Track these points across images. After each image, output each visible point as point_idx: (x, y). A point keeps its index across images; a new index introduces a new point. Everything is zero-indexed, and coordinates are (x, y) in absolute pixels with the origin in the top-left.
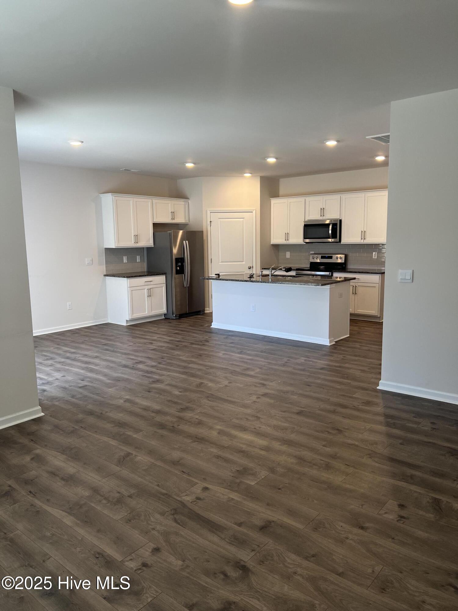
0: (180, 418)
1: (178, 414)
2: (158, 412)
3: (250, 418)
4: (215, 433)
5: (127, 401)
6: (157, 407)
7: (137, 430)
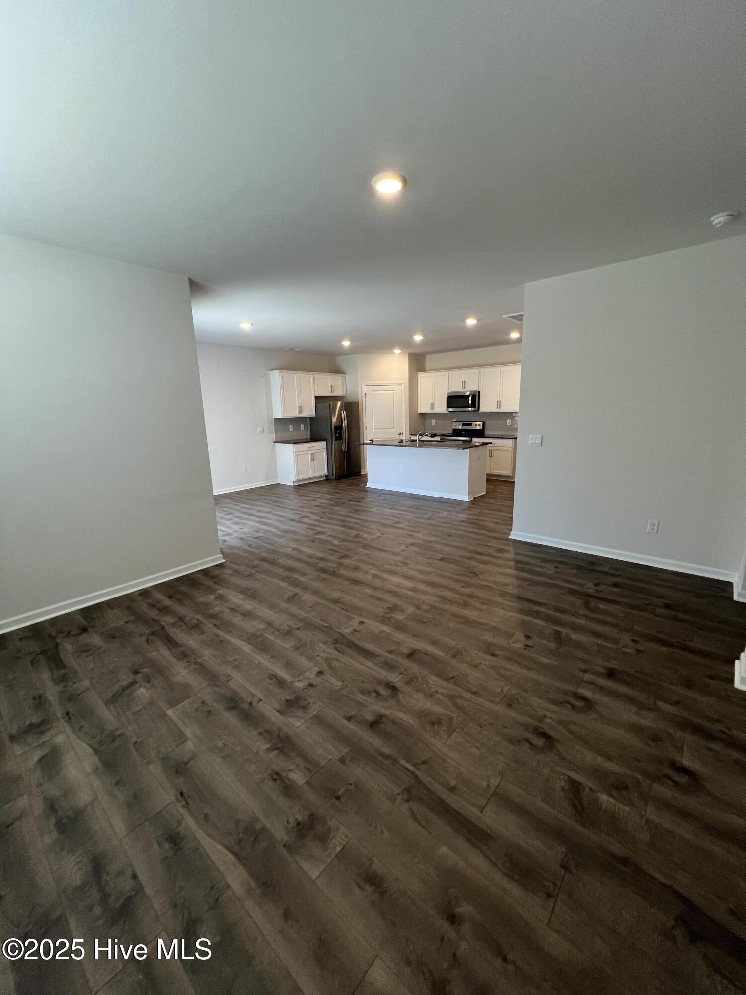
0: (340, 564)
1: (339, 561)
2: (321, 559)
3: (399, 564)
4: (369, 577)
5: (294, 549)
6: (321, 555)
7: (304, 574)
